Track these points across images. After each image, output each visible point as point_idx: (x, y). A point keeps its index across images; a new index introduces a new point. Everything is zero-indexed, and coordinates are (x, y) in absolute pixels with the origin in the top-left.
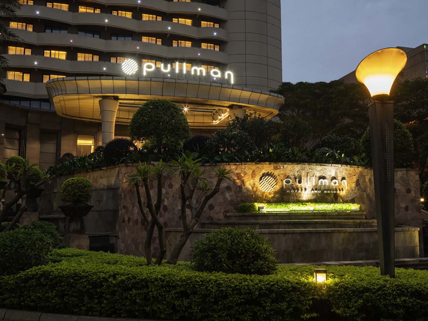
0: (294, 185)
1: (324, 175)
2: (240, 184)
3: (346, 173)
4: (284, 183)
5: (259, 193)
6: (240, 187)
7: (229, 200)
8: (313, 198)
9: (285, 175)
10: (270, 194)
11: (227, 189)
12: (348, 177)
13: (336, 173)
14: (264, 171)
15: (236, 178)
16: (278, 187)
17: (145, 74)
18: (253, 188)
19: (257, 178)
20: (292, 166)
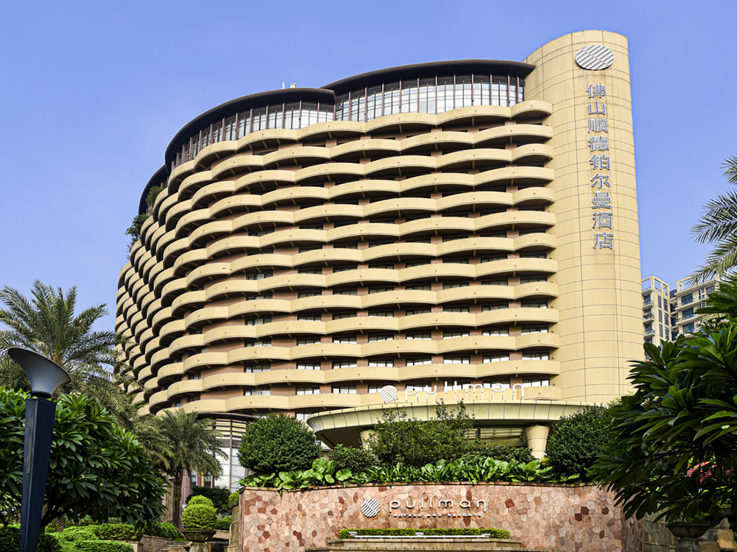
4: (391, 506)
5: (362, 518)
6: (342, 512)
8: (430, 523)
9: (392, 497)
11: (329, 515)
13: (468, 492)
15: (338, 502)
16: (383, 511)
19: (360, 502)
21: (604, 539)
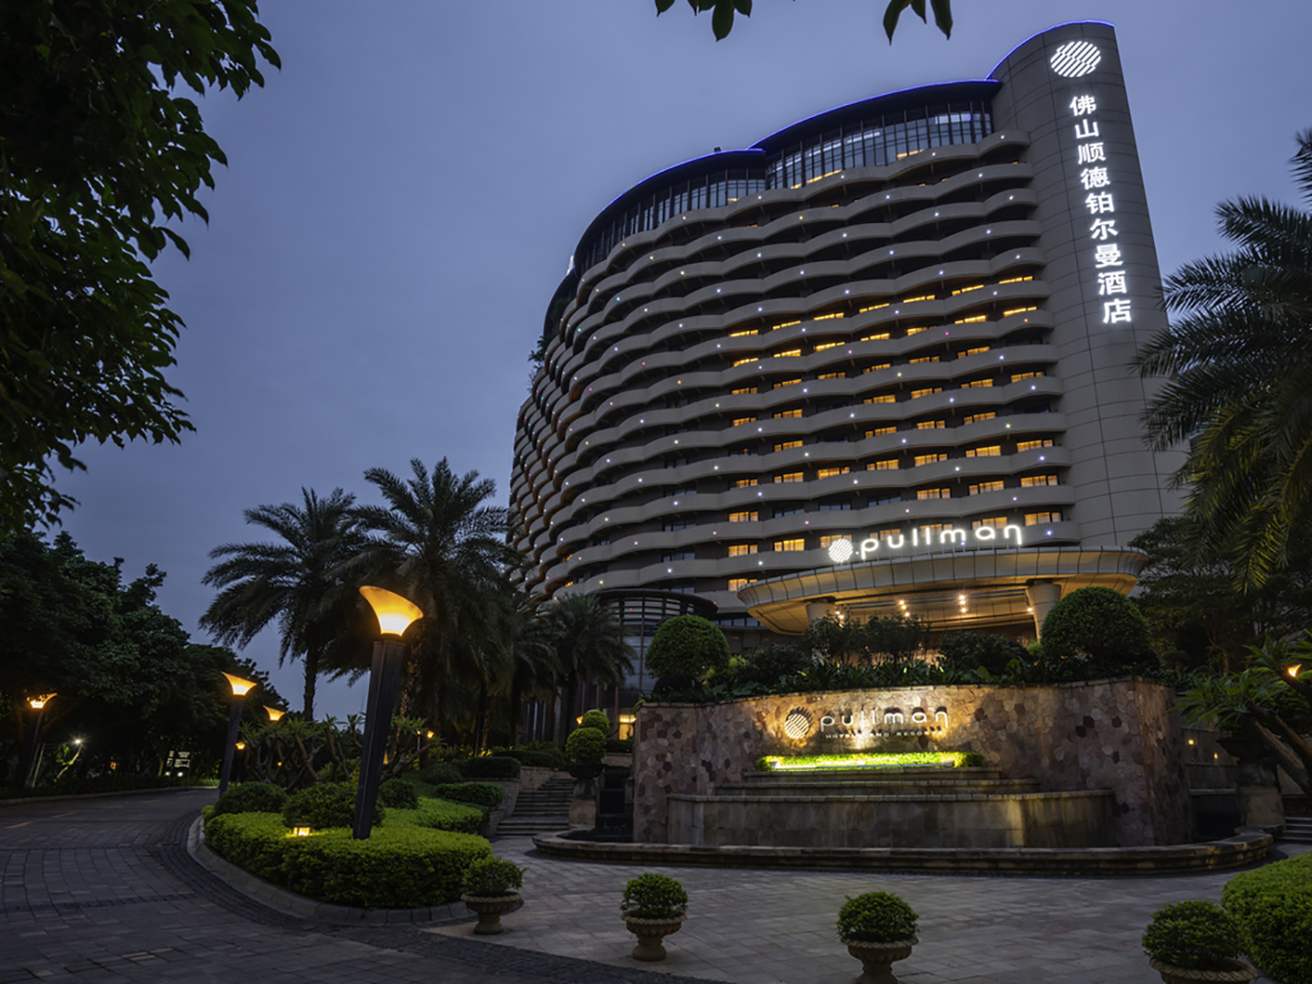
0: (840, 727)
1: (896, 706)
2: (760, 729)
3: (947, 700)
4: (822, 724)
5: (786, 741)
6: (761, 733)
7: (748, 752)
8: (875, 745)
9: (825, 711)
10: (801, 741)
11: (746, 737)
12: (953, 706)
13: (923, 701)
14: (792, 707)
15: (756, 720)
16: (813, 731)
17: (864, 557)
18: (777, 733)
19: (783, 718)
20: (835, 695)
21: (1120, 763)
